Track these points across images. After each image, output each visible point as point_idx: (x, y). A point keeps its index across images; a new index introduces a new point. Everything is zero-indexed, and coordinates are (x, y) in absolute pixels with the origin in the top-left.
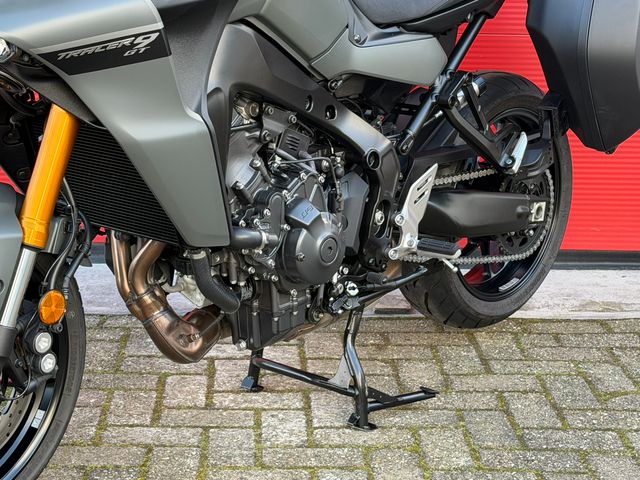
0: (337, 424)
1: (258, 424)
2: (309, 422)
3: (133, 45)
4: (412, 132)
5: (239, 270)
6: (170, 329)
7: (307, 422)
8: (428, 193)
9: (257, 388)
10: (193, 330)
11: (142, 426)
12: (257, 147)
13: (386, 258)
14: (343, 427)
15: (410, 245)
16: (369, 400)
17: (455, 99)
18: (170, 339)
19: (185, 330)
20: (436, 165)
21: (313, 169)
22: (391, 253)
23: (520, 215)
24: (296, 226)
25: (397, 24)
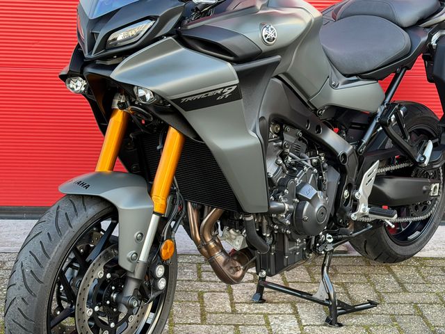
0: (317, 323)
1: (268, 324)
2: (299, 322)
3: (222, 93)
4: (365, 140)
5: (268, 226)
6: (225, 263)
7: (298, 322)
8: (373, 179)
9: (262, 301)
10: (238, 264)
11: (196, 324)
12: (279, 151)
13: (349, 219)
14: (322, 325)
15: (364, 210)
16: (338, 308)
17: (390, 120)
18: (225, 269)
19: (233, 264)
20: (378, 161)
21: (309, 164)
22: (353, 215)
23: (425, 192)
24: (303, 199)
25: (356, 75)
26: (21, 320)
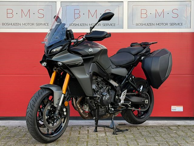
1: (97, 135)
2: (106, 134)
3: (79, 64)
4: (122, 83)
5: (94, 102)
6: (83, 112)
8: (125, 95)
9: (96, 131)
11: (77, 135)
12: (96, 83)
14: (111, 135)
15: (122, 102)
16: (116, 130)
17: (130, 79)
20: (127, 90)
22: (119, 104)
23: (143, 101)
24: (103, 95)
25: (119, 66)
26: (30, 116)
